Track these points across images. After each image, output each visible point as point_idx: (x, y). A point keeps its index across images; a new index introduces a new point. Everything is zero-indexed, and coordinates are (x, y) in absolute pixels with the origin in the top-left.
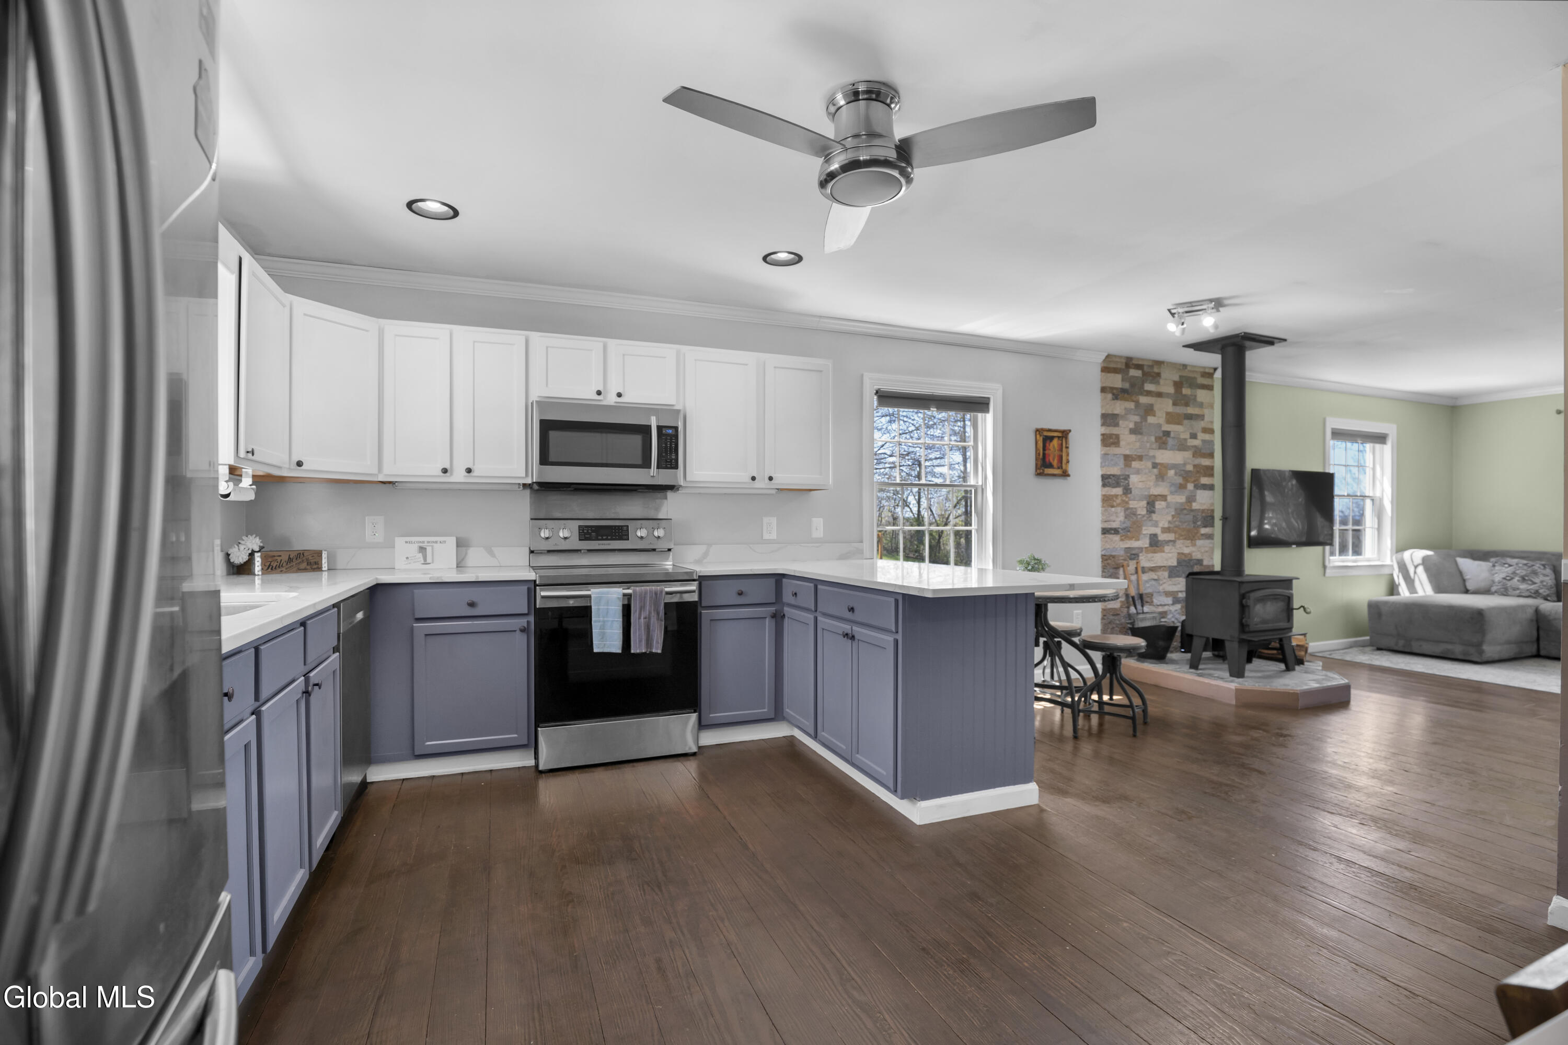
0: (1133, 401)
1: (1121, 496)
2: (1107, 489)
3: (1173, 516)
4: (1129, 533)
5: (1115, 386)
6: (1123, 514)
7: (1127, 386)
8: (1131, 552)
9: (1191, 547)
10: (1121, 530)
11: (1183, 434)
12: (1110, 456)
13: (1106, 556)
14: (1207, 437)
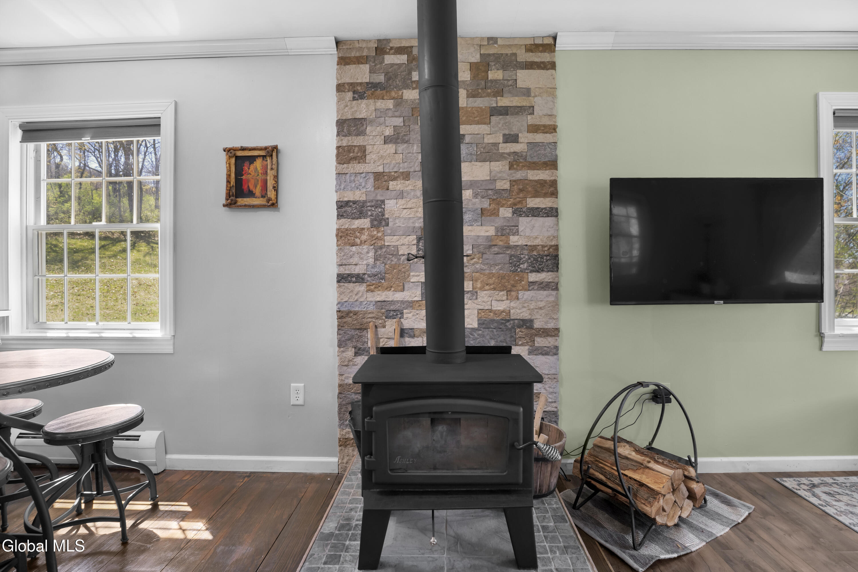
0: (393, 98)
1: (368, 229)
2: (343, 220)
4: (383, 281)
5: (359, 81)
6: (371, 254)
7: (381, 78)
8: (387, 308)
9: (508, 301)
10: (369, 276)
11: (489, 136)
12: (348, 175)
13: (342, 312)
14: (539, 138)
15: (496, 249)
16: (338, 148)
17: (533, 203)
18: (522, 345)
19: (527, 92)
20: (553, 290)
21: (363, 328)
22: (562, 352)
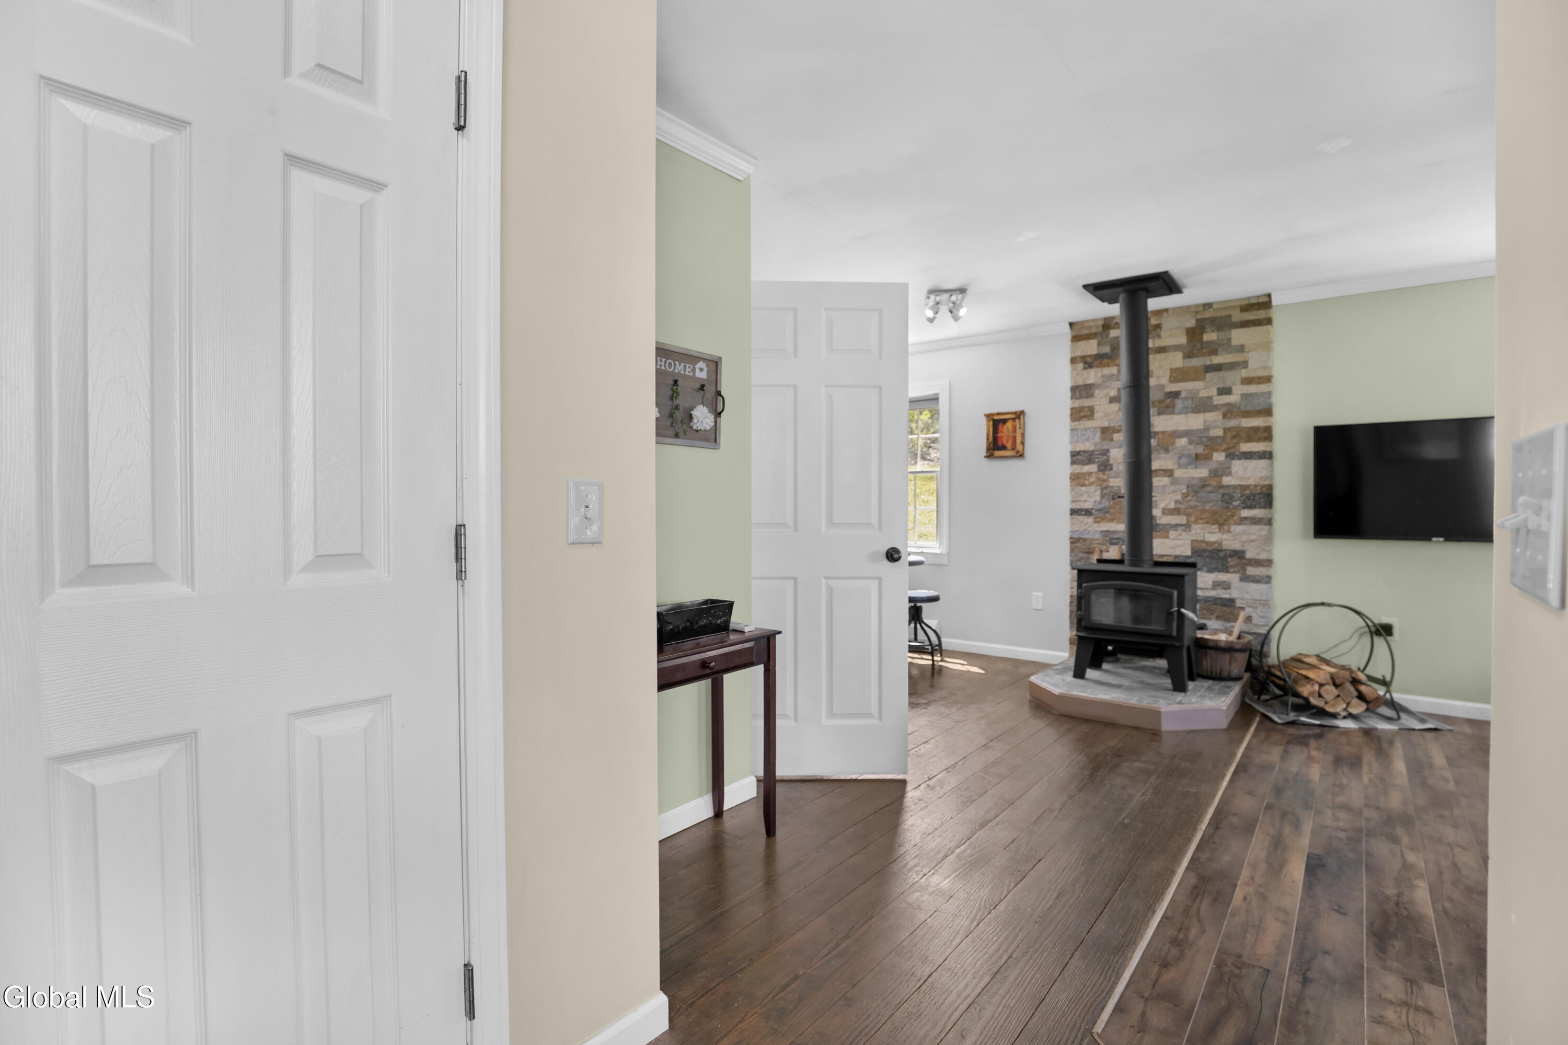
1: (1096, 473)
2: (1075, 466)
3: (1183, 494)
4: (1107, 515)
5: (1089, 353)
6: (1098, 493)
7: (1107, 349)
8: (1111, 536)
9: (1220, 534)
10: (1096, 510)
11: (1204, 391)
12: (1079, 431)
13: (1074, 538)
14: (1252, 389)
15: (1209, 489)
16: (1072, 409)
17: (1246, 447)
18: (1234, 572)
19: (1241, 349)
20: (1265, 525)
21: (1090, 552)
22: (1276, 581)
